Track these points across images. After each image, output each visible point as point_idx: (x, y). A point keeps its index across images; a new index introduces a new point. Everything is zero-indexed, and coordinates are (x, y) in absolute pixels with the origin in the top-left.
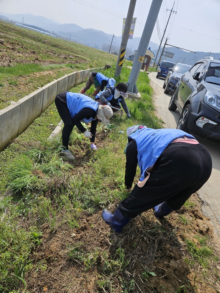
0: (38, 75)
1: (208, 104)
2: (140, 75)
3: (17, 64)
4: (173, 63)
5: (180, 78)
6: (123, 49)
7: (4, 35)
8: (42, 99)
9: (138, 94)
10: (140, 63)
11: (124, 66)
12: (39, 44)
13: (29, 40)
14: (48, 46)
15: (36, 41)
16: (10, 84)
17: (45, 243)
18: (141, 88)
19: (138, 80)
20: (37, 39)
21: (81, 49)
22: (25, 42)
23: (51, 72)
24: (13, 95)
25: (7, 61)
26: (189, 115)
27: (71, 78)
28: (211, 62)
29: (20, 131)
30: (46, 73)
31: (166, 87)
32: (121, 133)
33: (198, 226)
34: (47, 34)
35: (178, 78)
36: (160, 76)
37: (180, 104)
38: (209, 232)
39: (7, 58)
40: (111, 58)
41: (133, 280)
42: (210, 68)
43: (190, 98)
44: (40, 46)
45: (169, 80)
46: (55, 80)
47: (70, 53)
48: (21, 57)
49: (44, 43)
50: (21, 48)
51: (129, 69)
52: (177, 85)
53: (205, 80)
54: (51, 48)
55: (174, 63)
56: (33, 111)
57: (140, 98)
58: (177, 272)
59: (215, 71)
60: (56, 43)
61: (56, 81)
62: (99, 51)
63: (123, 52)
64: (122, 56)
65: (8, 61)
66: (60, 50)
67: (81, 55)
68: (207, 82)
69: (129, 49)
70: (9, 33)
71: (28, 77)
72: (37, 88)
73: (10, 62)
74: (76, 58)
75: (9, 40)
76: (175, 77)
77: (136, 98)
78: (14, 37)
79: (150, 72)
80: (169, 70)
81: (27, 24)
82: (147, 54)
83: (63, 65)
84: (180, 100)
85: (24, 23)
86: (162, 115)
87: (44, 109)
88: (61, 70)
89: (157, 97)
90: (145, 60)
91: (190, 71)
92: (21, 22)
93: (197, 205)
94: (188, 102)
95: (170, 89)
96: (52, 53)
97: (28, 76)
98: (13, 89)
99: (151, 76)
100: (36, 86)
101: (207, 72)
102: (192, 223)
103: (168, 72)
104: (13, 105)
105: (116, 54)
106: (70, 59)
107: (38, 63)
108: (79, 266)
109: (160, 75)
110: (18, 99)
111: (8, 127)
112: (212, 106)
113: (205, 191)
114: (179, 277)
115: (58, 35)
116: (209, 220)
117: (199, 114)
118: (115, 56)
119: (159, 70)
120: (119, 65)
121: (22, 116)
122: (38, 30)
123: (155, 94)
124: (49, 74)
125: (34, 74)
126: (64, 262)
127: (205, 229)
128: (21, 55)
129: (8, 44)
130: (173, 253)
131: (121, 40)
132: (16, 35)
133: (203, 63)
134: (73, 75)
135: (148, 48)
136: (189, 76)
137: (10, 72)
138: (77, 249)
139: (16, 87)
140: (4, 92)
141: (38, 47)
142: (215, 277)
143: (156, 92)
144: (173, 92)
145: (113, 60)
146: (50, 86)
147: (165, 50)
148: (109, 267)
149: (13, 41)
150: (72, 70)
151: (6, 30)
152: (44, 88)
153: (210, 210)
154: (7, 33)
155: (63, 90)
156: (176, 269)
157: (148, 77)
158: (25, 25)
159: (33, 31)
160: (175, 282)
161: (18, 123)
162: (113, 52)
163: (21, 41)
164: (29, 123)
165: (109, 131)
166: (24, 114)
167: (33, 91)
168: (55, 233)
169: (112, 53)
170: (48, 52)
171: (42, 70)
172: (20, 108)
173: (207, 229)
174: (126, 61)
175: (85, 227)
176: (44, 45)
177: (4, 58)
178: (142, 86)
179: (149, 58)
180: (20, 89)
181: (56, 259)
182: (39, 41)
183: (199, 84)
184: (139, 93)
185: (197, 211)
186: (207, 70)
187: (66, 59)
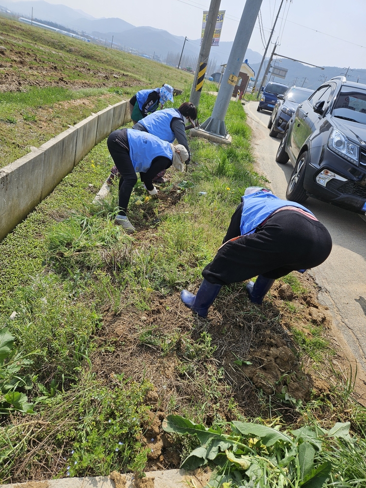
0: (66, 105)
1: (334, 150)
2: (230, 106)
3: (32, 88)
4: (285, 86)
5: (296, 110)
6: (202, 63)
7: (4, 38)
8: (75, 144)
9: (227, 137)
10: (231, 86)
11: (204, 91)
12: (62, 53)
13: (44, 46)
14: (77, 56)
15: (56, 49)
16: (25, 119)
17: (107, 326)
18: (231, 128)
19: (227, 114)
20: (59, 46)
21: (131, 62)
22: (38, 50)
23: (87, 102)
24: (32, 136)
25: (14, 83)
26: (305, 168)
27: (117, 112)
28: (342, 86)
29: (44, 195)
30: (79, 102)
31: (273, 126)
32: (201, 194)
33: (310, 314)
34: (73, 37)
35: (292, 112)
36: (264, 108)
37: (294, 151)
38: (325, 323)
39: (15, 77)
40: (182, 78)
41: (222, 367)
42: (340, 94)
43: (308, 141)
44: (63, 57)
45: (278, 115)
46: (93, 114)
47: (113, 69)
48: (36, 75)
49: (70, 51)
50: (33, 61)
51: (212, 96)
52: (290, 122)
53: (331, 113)
54: (81, 60)
55: (288, 87)
56: (61, 162)
57: (230, 143)
58: (278, 361)
59: (349, 99)
60: (90, 52)
61: (94, 116)
62: (162, 66)
63: (202, 67)
64: (200, 75)
65: (16, 82)
66: (96, 64)
67: (132, 73)
68: (335, 116)
69: (212, 63)
70: (11, 34)
71: (50, 109)
72: (66, 127)
73: (20, 84)
74: (124, 77)
75: (14, 47)
76: (288, 109)
77: (224, 143)
78: (20, 43)
79: (247, 101)
80: (278, 97)
81: (39, 18)
82: (242, 70)
83: (104, 90)
84: (294, 146)
85: (34, 18)
86: (265, 170)
87: (78, 161)
88: (102, 98)
89: (258, 142)
90: (238, 81)
91: (310, 99)
92: (29, 15)
93: (311, 292)
94: (305, 148)
95: (279, 130)
96: (84, 70)
97: (52, 108)
98: (30, 128)
99: (248, 108)
100: (65, 124)
101: (336, 100)
102: (303, 311)
103: (276, 102)
104: (34, 152)
105: (189, 70)
106: (114, 79)
107: (64, 87)
108: (153, 352)
109: (262, 106)
110: (40, 144)
111: (28, 187)
112: (340, 154)
113: (325, 275)
114: (281, 366)
115: (91, 38)
116: (327, 309)
117: (321, 165)
118: (188, 73)
119: (262, 97)
120: (197, 90)
121: (47, 171)
122: (57, 30)
123: (255, 137)
124: (83, 103)
125: (60, 104)
126: (134, 347)
127: (320, 318)
128: (35, 73)
129: (13, 54)
130: (275, 340)
131: (200, 48)
132: (23, 39)
133: (330, 86)
134: (121, 105)
135: (244, 62)
136: (308, 108)
137: (23, 100)
138: (150, 333)
139: (35, 125)
140: (18, 132)
141: (61, 60)
142: (329, 372)
143: (256, 134)
144: (284, 135)
145: (186, 82)
146: (86, 124)
147: (272, 63)
148: (192, 352)
149: (20, 50)
150: (118, 97)
151: (6, 30)
152: (78, 126)
153: (330, 298)
154: (7, 35)
155: (106, 130)
156: (278, 357)
157: (243, 110)
158: (36, 20)
159: (50, 31)
160: (276, 372)
161: (41, 180)
162: (184, 67)
163: (33, 49)
164: (56, 182)
165: (184, 192)
166: (49, 167)
167: (62, 131)
168: (120, 315)
169: (182, 69)
170: (78, 67)
171: (71, 97)
172: (45, 157)
173: (322, 318)
174: (206, 82)
175: (158, 310)
176: (69, 55)
177: (10, 77)
178: (233, 123)
179: (245, 77)
180: (41, 128)
181: (124, 343)
182: (62, 49)
183: (323, 120)
184: (228, 135)
185: (311, 298)
186: (335, 98)
187: (107, 78)
